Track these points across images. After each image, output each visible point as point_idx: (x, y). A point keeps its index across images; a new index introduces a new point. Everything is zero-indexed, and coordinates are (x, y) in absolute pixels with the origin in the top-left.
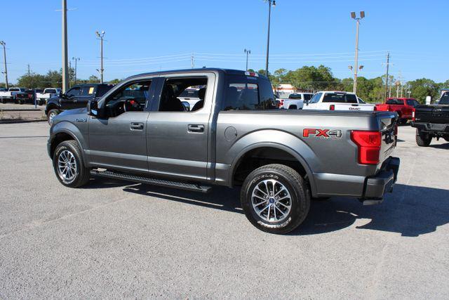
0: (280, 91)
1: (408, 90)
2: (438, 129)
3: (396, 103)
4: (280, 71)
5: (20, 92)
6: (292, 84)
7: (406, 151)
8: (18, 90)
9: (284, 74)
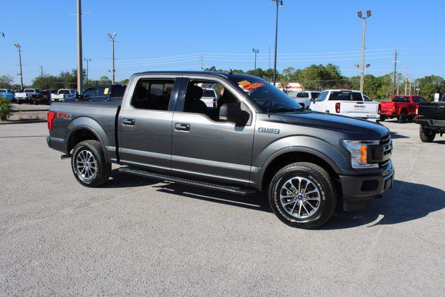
0: (288, 90)
1: (416, 88)
2: (441, 125)
3: (403, 101)
4: (288, 70)
5: (34, 93)
6: (300, 83)
7: (409, 146)
8: (33, 91)
9: (293, 72)
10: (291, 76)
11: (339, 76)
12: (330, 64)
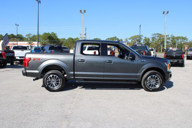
4: (28, 35)
10: (30, 38)
11: (57, 38)
12: (52, 33)
